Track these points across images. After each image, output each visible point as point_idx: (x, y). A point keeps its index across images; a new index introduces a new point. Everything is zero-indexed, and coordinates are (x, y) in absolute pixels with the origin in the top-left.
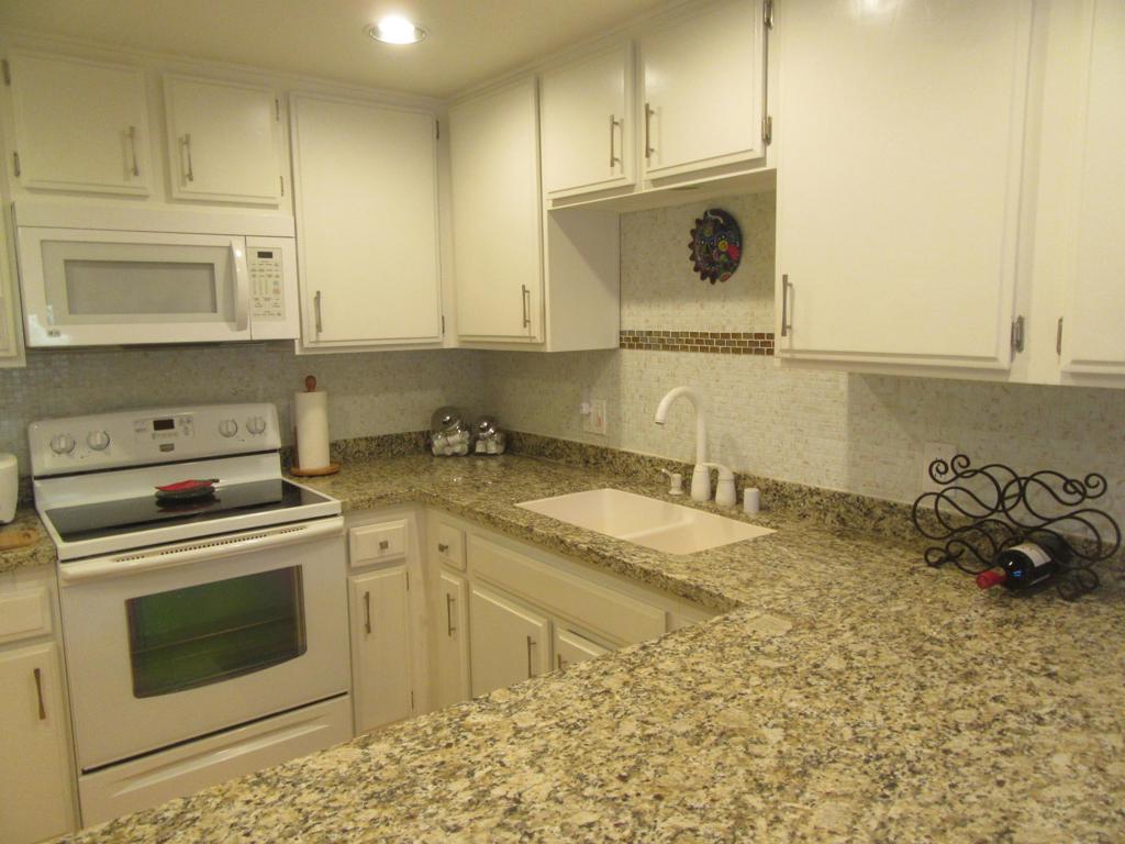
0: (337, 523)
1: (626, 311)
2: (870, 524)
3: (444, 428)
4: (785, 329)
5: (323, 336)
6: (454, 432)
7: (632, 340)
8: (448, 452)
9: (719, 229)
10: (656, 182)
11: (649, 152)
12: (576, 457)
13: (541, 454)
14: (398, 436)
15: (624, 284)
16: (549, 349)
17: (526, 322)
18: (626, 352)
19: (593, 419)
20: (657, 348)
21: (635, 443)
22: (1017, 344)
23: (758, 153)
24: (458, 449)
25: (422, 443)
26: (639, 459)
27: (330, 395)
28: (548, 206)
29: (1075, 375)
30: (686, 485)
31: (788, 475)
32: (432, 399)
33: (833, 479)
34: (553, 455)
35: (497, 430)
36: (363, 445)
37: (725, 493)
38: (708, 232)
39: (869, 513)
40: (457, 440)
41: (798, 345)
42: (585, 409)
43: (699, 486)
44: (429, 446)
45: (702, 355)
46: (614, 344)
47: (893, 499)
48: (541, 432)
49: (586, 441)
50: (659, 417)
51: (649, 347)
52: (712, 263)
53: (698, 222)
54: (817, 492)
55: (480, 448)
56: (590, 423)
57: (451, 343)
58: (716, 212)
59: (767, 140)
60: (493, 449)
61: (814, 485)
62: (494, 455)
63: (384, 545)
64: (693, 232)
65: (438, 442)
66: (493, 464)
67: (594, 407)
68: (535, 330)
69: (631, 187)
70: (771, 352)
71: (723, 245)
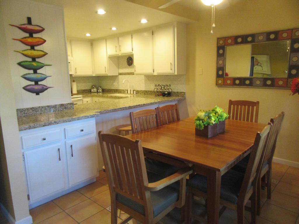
0: (82, 98)
1: (119, 70)
2: (147, 93)
3: (93, 88)
4: (135, 71)
5: (77, 74)
6: (94, 89)
7: (120, 74)
8: (94, 92)
9: (130, 59)
10: (121, 54)
11: (120, 51)
12: (113, 91)
13: (108, 91)
14: (86, 90)
15: (119, 66)
16: (109, 75)
17: (106, 72)
18: (119, 76)
19: (115, 85)
20: (123, 75)
21: (121, 88)
22: (154, 71)
23: (132, 52)
24: (95, 91)
25: (89, 91)
26: (122, 90)
27: (77, 83)
28: (108, 56)
29: (158, 74)
30: (127, 92)
31: (139, 89)
32: (90, 84)
33: (143, 89)
34: (110, 91)
35: (101, 88)
36: (81, 91)
37: (132, 92)
38: (129, 60)
39: (147, 92)
40: (95, 90)
41: (136, 72)
42: (114, 84)
43: (129, 92)
44: (91, 91)
45: (129, 75)
46: (118, 75)
47: (149, 90)
48: (108, 88)
49: (114, 89)
50: (123, 83)
51: (122, 75)
52: (129, 64)
53: (128, 58)
54: (142, 91)
55: (99, 91)
56: (115, 86)
57: (94, 75)
58: (130, 57)
59: (133, 50)
60: (101, 91)
61: (141, 90)
62: (101, 92)
63: (87, 102)
64: (127, 60)
65: (92, 90)
66: (101, 93)
67: (115, 84)
68: (107, 73)
69: (118, 55)
70: (134, 74)
71: (130, 61)
